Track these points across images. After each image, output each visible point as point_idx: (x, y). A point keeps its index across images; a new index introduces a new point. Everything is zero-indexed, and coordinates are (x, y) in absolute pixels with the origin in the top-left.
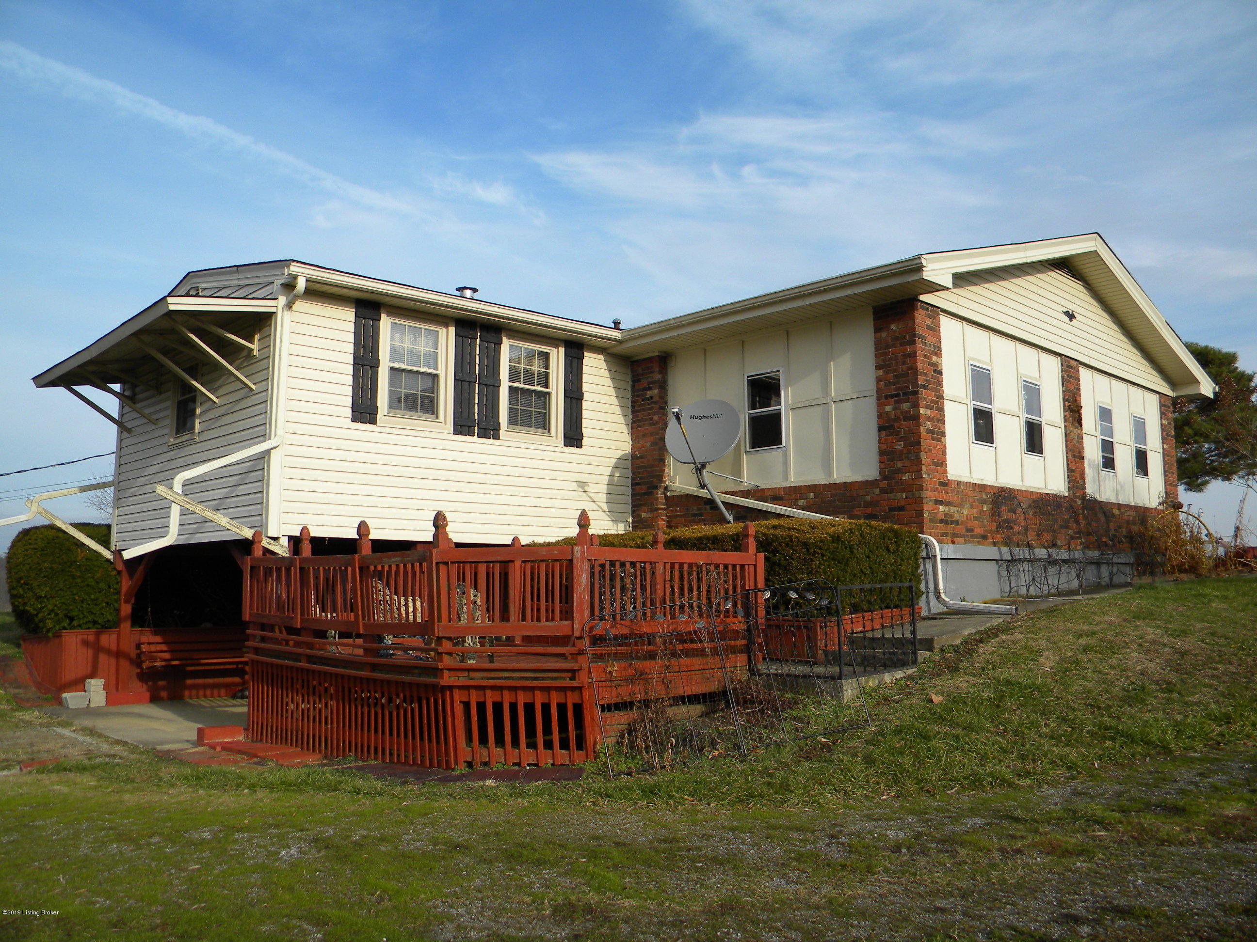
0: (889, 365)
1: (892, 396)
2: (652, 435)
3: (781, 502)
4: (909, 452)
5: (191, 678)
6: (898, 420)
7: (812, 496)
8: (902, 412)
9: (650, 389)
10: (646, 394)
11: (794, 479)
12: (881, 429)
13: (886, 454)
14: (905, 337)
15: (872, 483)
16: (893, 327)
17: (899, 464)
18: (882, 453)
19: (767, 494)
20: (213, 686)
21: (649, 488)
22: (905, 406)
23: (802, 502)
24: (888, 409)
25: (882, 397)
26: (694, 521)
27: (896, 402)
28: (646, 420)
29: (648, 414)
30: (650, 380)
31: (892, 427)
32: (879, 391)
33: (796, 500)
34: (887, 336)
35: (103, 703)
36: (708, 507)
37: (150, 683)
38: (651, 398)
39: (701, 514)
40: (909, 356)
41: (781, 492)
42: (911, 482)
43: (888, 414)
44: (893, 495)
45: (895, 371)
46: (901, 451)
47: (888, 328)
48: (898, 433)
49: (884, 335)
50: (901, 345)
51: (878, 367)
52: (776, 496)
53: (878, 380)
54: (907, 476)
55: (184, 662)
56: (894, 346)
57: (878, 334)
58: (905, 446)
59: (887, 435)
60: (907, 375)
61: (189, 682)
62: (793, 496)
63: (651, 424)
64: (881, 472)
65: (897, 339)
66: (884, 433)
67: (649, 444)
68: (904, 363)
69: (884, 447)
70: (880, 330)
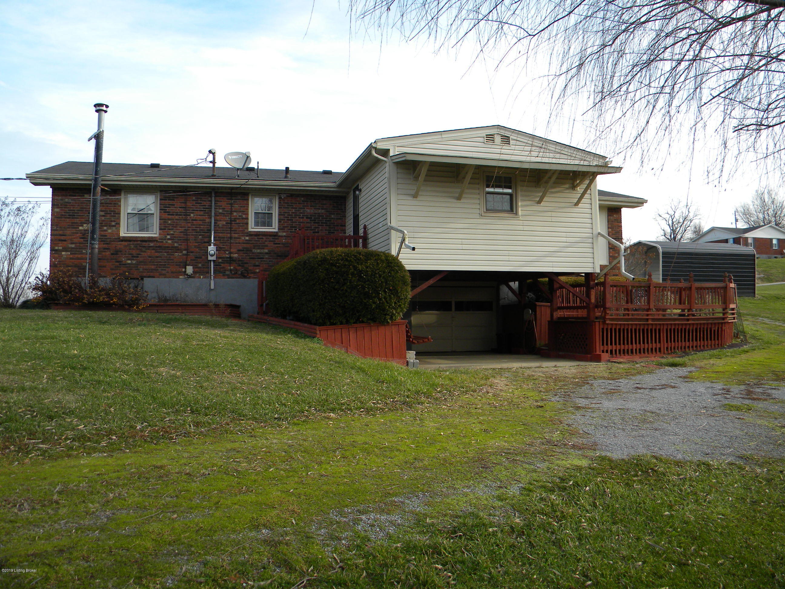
34: (612, 218)
65: (615, 220)
69: (611, 254)
70: (610, 216)
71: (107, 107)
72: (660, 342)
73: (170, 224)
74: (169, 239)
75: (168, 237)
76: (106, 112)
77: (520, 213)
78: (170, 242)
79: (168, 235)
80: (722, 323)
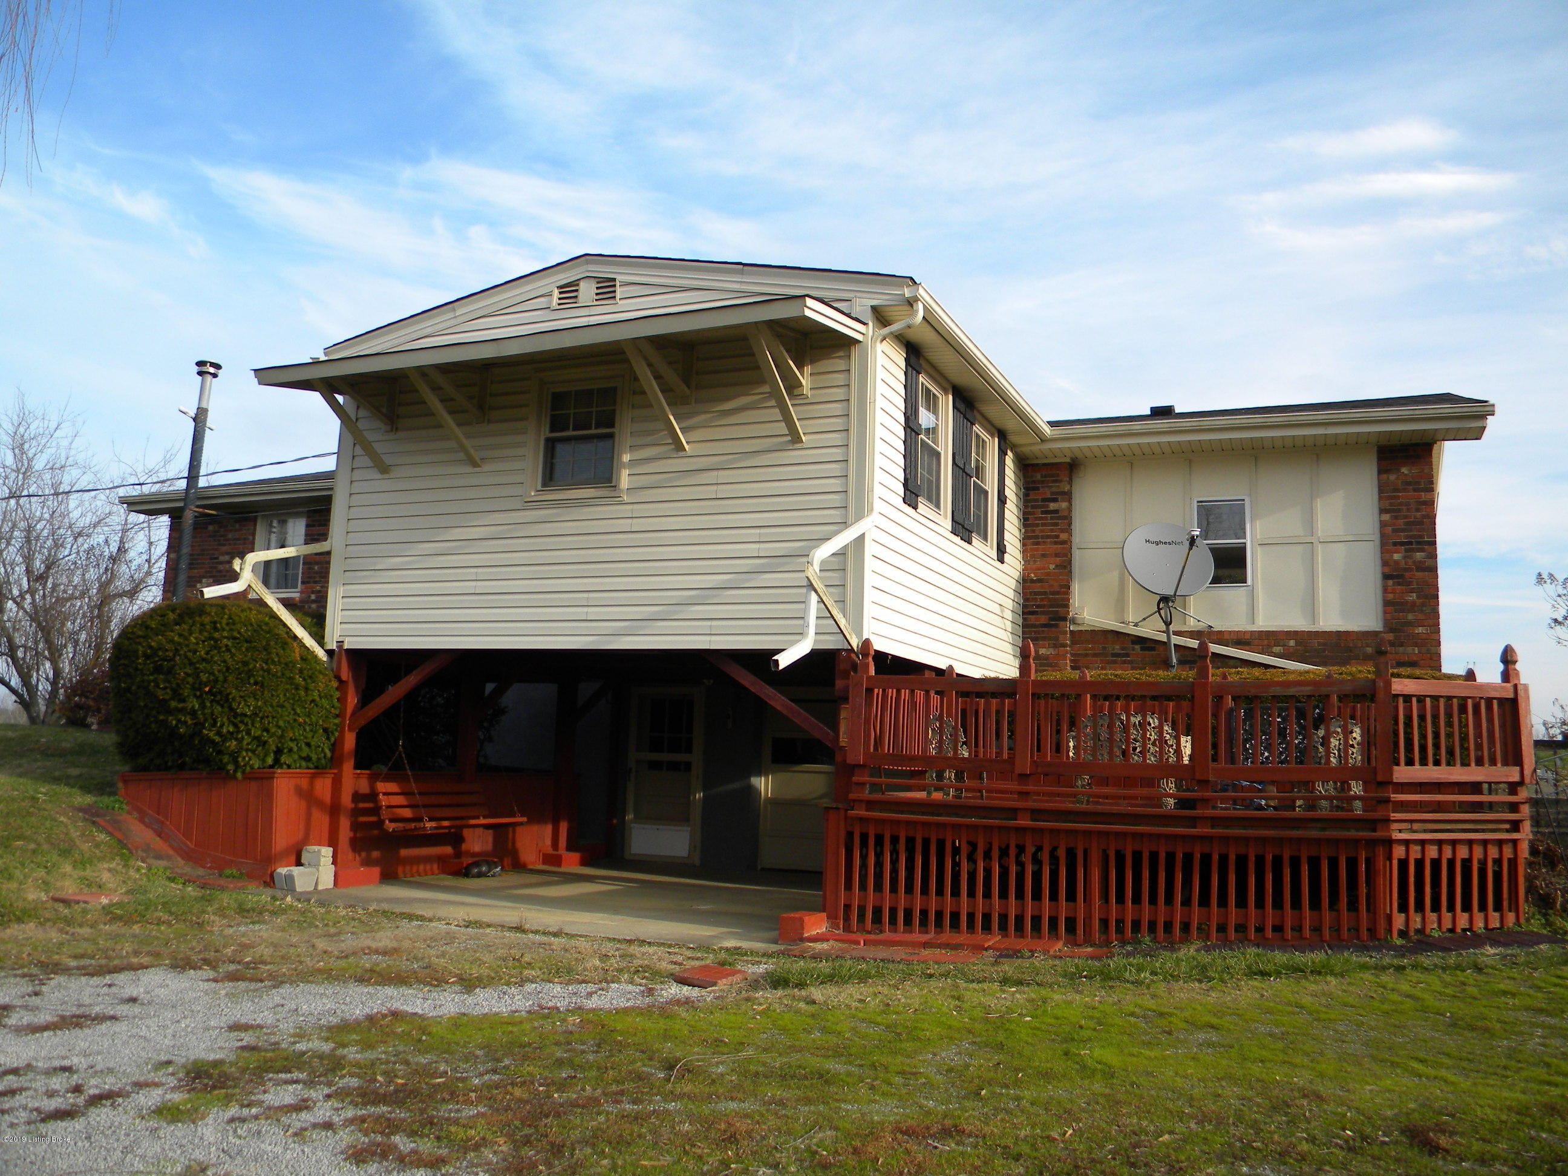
0: (1399, 511)
1: (1402, 544)
2: (1057, 555)
3: (1247, 648)
4: (1423, 605)
5: (407, 846)
6: (1409, 570)
7: (1292, 643)
8: (1414, 562)
9: (1055, 500)
10: (1048, 506)
11: (1264, 622)
12: (1386, 577)
13: (1391, 605)
14: (1418, 483)
15: (1375, 634)
16: (1405, 470)
17: (1410, 617)
18: (1387, 603)
19: (1226, 637)
20: (427, 859)
21: (1051, 619)
22: (1419, 556)
23: (1277, 649)
24: (1397, 556)
25: (1387, 544)
26: (1115, 662)
27: (1406, 551)
28: (1048, 537)
29: (1052, 531)
30: (1054, 490)
31: (1401, 576)
32: (1383, 536)
33: (1269, 646)
34: (1397, 479)
35: (331, 885)
36: (1137, 647)
37: (364, 854)
38: (1056, 511)
39: (1127, 655)
40: (1425, 503)
41: (1248, 636)
42: (1424, 636)
43: (1397, 562)
44: (1401, 649)
45: (1406, 517)
46: (1414, 604)
47: (1398, 470)
48: (1409, 583)
49: (1392, 477)
50: (1415, 490)
51: (1382, 511)
52: (1241, 640)
53: (1383, 525)
54: (1420, 630)
55: (458, 822)
56: (1405, 490)
57: (1385, 476)
58: (1418, 597)
59: (1394, 584)
60: (1421, 523)
61: (404, 852)
62: (1266, 642)
63: (1056, 543)
64: (1387, 622)
65: (1409, 483)
66: (1390, 582)
67: (1052, 567)
68: (1418, 510)
69: (1390, 596)
70: (1387, 471)
71: (218, 367)
72: (1071, 897)
73: (316, 573)
74: (314, 601)
75: (313, 597)
76: (215, 376)
77: (625, 480)
78: (314, 606)
79: (313, 592)
80: (1372, 843)
